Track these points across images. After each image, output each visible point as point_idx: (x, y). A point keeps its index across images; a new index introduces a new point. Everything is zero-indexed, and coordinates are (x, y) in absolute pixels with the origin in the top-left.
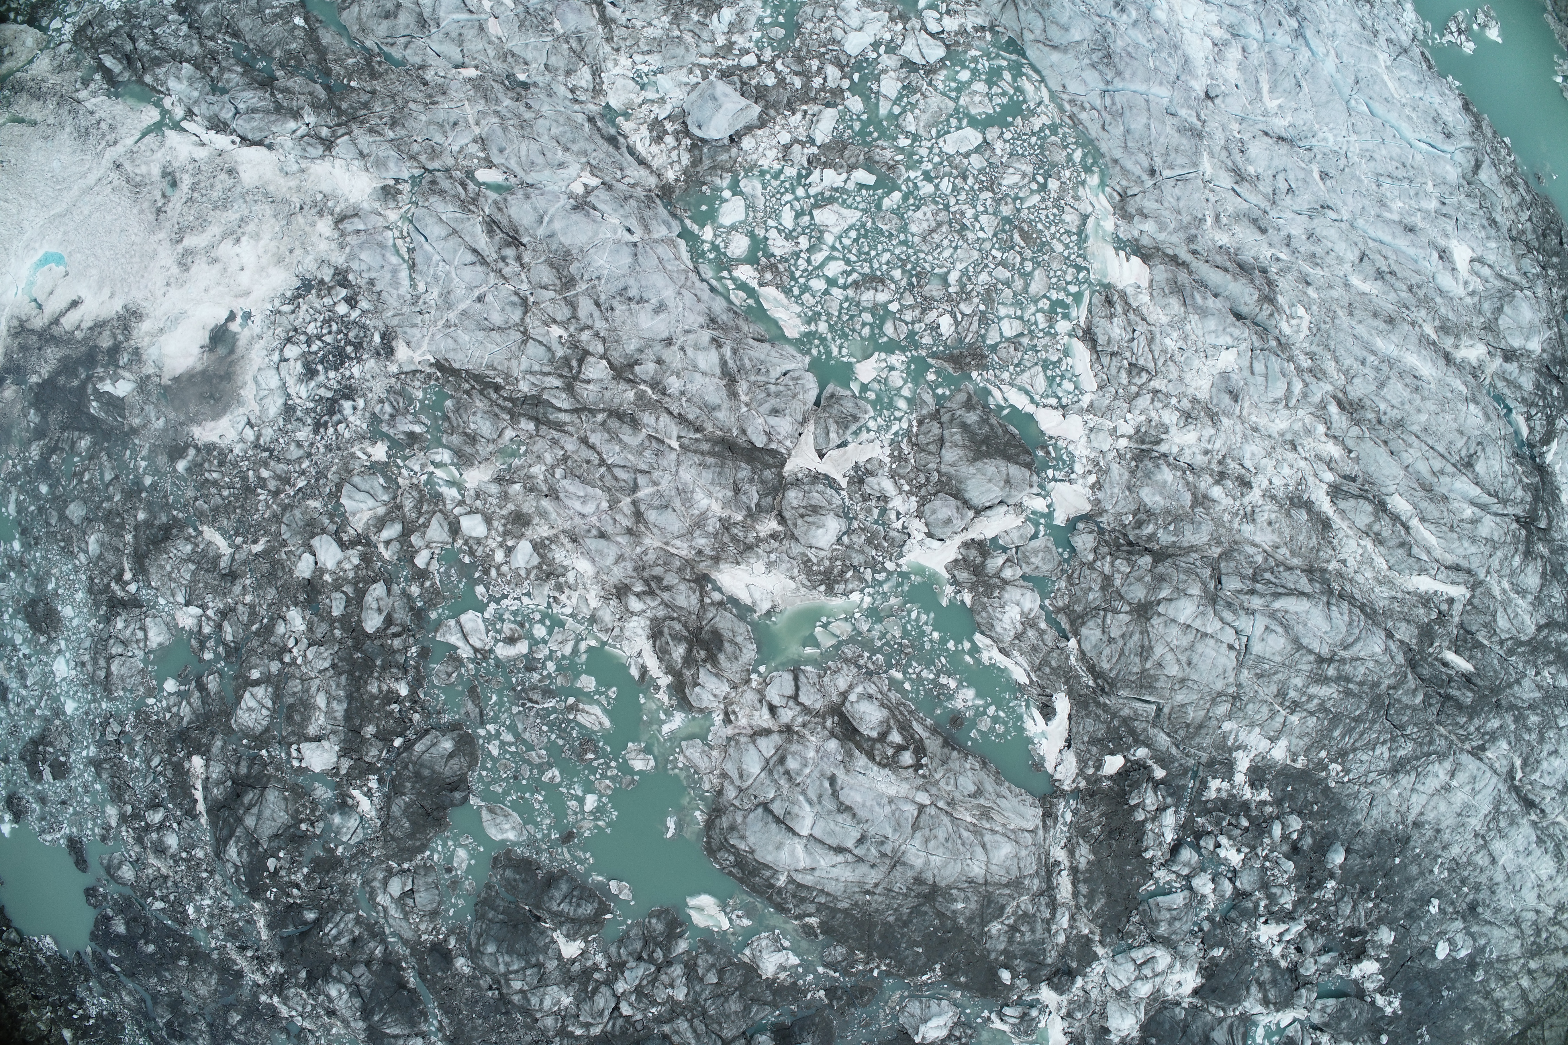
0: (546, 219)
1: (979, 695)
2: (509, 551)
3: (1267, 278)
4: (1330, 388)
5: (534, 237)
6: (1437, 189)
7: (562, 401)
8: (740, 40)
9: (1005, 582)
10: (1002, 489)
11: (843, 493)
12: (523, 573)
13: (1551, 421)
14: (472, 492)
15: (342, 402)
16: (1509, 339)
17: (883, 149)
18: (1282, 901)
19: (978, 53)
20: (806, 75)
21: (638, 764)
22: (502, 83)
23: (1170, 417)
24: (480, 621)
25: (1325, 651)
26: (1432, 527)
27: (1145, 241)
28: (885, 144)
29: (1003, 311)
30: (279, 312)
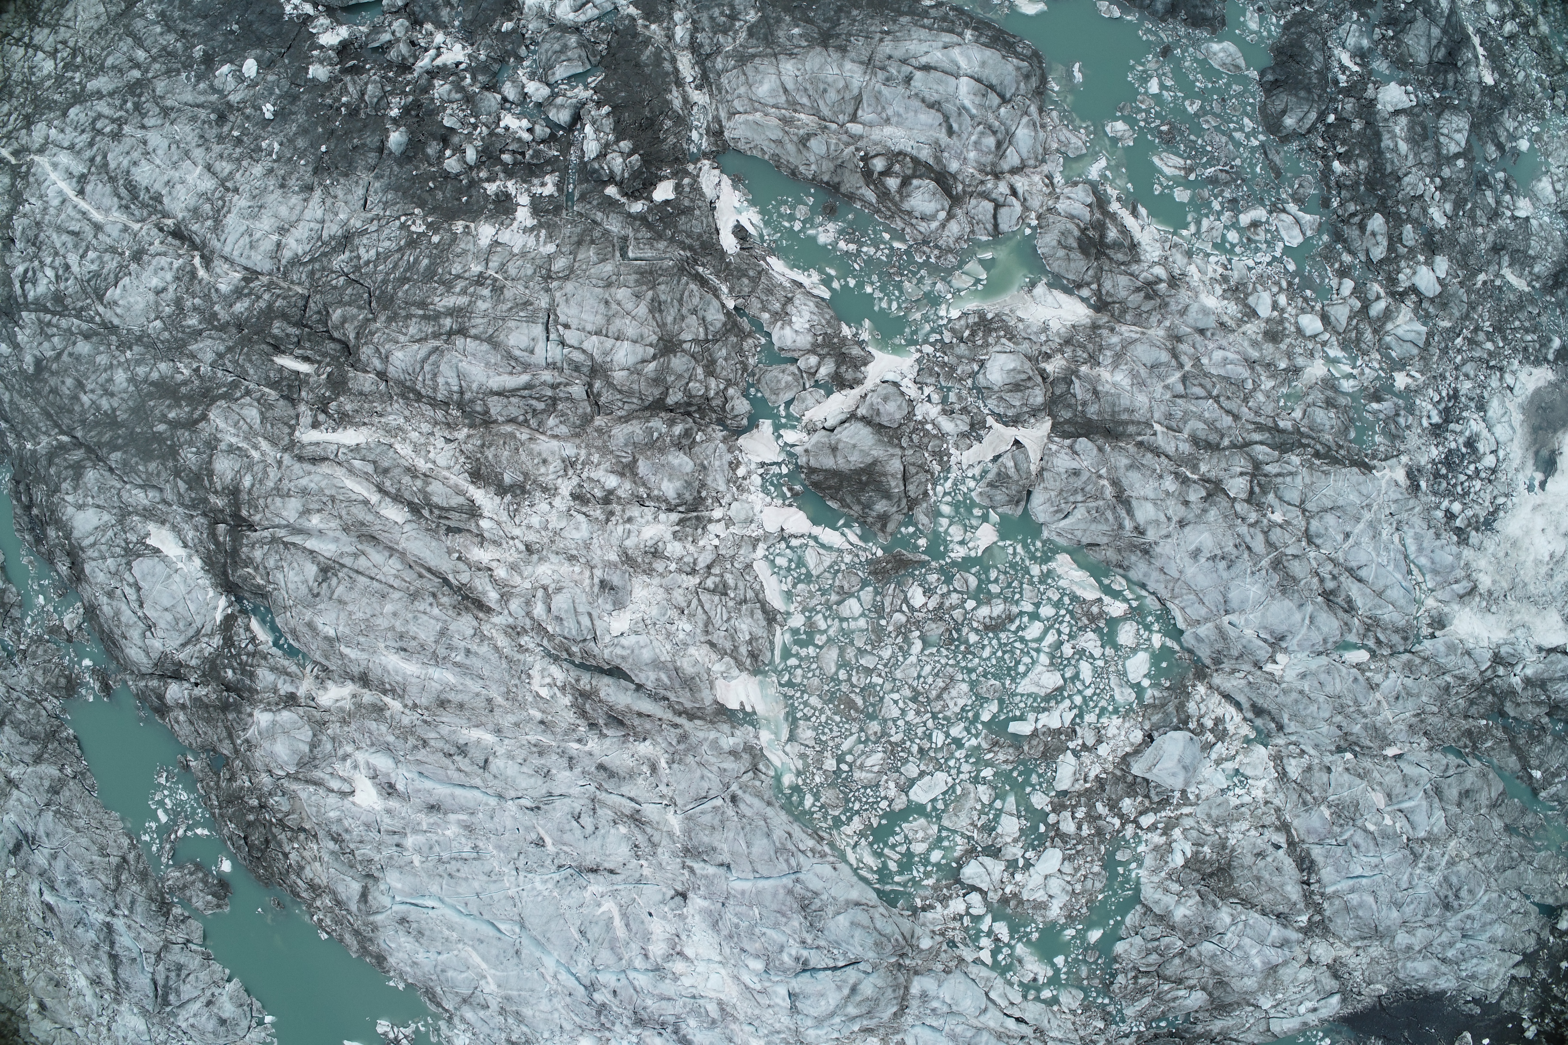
0: (1307, 621)
1: (814, 239)
2: (1275, 306)
3: (587, 719)
4: (496, 620)
5: (1314, 603)
6: (407, 859)
7: (1261, 451)
8: (1157, 839)
9: (812, 351)
10: (839, 440)
11: (986, 411)
12: (1259, 288)
13: (229, 642)
14: (1317, 355)
15: (1440, 421)
16: (295, 717)
17: (1006, 762)
18: (447, 87)
19: (925, 882)
20: (1092, 818)
21: (1120, 126)
22: (1362, 748)
23: (674, 548)
24: (1286, 238)
25: (459, 341)
26: (354, 497)
27: (726, 728)
28: (1004, 767)
29: (862, 623)
30: (1506, 495)
